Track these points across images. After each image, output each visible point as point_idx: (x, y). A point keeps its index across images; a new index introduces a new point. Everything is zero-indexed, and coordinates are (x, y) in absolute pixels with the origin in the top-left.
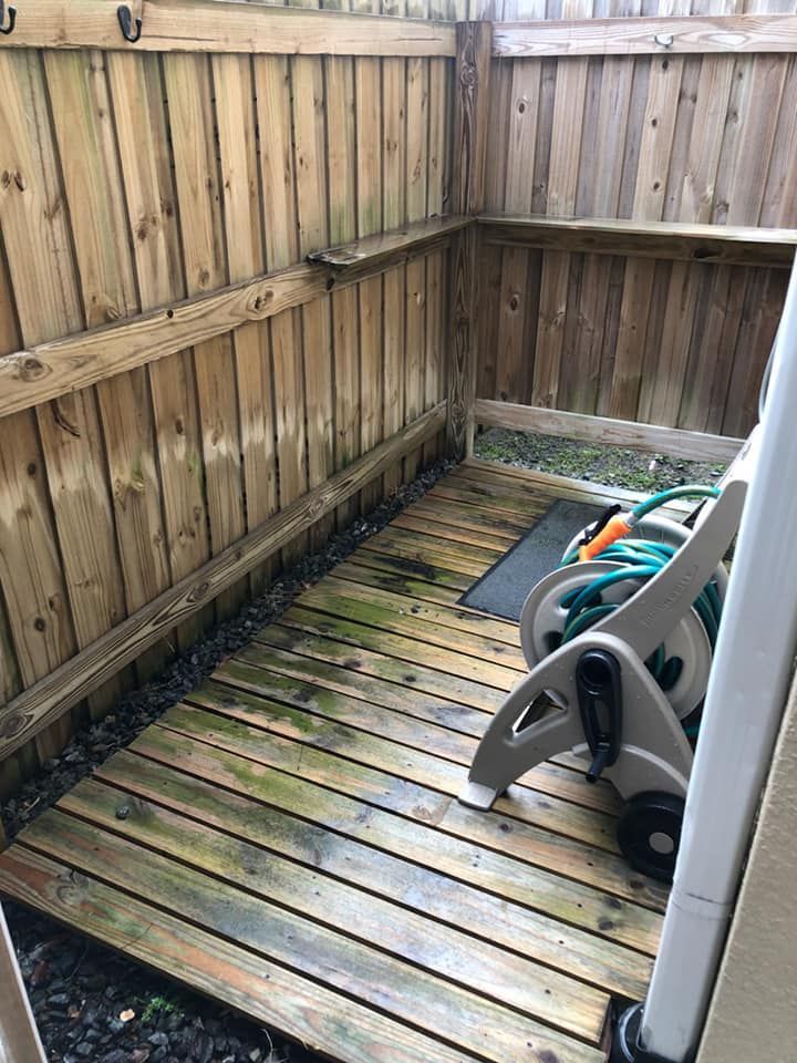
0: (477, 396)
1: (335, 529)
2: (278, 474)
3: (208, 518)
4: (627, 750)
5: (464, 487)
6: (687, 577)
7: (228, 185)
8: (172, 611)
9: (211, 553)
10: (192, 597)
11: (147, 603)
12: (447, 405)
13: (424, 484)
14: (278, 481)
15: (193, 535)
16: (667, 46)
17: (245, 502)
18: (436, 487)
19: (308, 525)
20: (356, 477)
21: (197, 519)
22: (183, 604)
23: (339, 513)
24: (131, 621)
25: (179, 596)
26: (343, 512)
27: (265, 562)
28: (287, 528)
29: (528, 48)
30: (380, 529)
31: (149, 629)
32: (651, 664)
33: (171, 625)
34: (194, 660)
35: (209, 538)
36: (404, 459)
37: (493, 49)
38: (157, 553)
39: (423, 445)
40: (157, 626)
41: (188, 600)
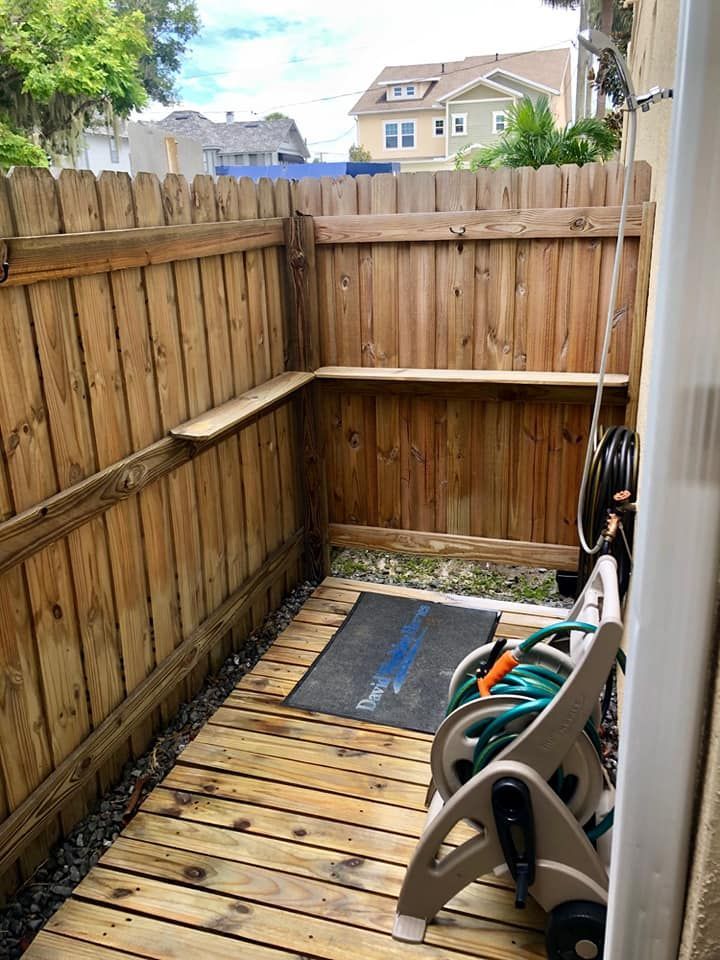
0: (330, 522)
1: (210, 672)
2: (152, 633)
3: (87, 693)
4: (543, 865)
5: (327, 609)
6: (577, 705)
7: (93, 384)
8: (55, 797)
9: (91, 726)
10: (75, 777)
11: (29, 795)
12: (304, 532)
13: (290, 610)
14: (153, 639)
15: (74, 713)
16: (460, 234)
17: (122, 668)
18: (302, 612)
19: (184, 674)
20: (226, 619)
21: (77, 695)
22: (67, 785)
23: (212, 655)
24: (14, 818)
25: (63, 778)
26: (216, 654)
27: (145, 721)
28: (164, 684)
29: (346, 236)
30: (253, 665)
31: (33, 820)
32: (553, 782)
33: (56, 810)
34: (80, 841)
35: (90, 711)
36: (269, 590)
37: (316, 238)
38: (37, 739)
39: (285, 573)
40: (40, 817)
41: (72, 781)
